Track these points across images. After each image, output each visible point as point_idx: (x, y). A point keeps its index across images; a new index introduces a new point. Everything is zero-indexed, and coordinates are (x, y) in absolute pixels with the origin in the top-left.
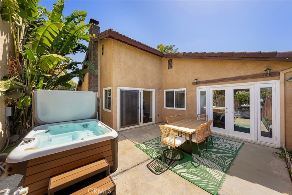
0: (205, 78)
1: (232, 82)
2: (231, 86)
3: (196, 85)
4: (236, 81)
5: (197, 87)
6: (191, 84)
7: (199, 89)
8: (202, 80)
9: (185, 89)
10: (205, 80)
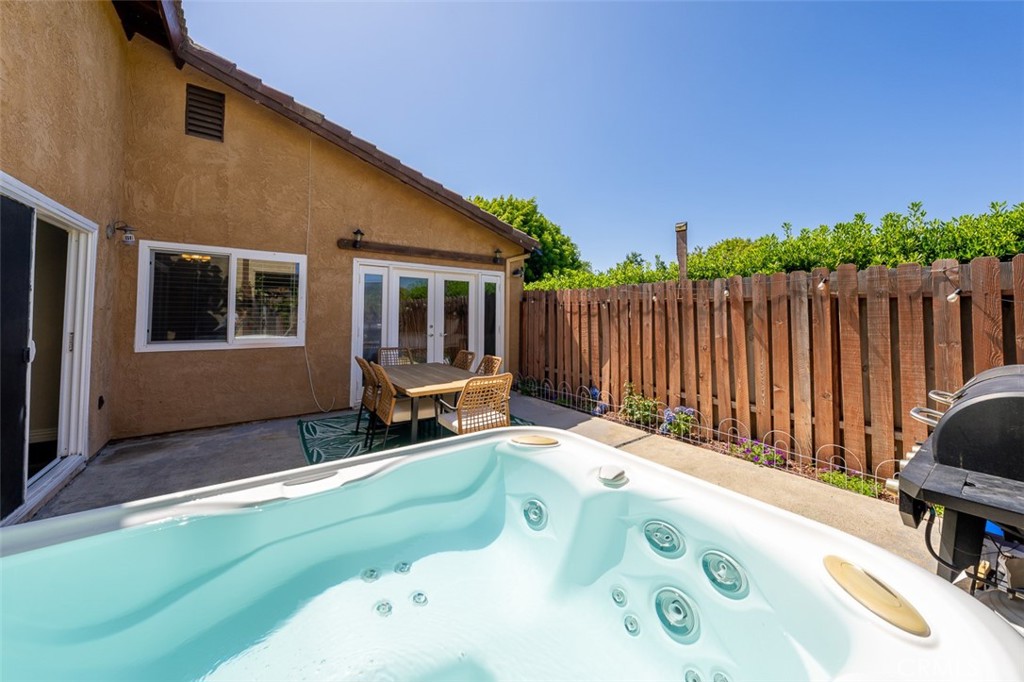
0: (383, 234)
1: (445, 262)
2: (439, 272)
3: (351, 252)
4: (452, 262)
5: (355, 260)
6: (333, 245)
7: (362, 268)
8: (375, 239)
9: (302, 260)
10: (382, 241)
